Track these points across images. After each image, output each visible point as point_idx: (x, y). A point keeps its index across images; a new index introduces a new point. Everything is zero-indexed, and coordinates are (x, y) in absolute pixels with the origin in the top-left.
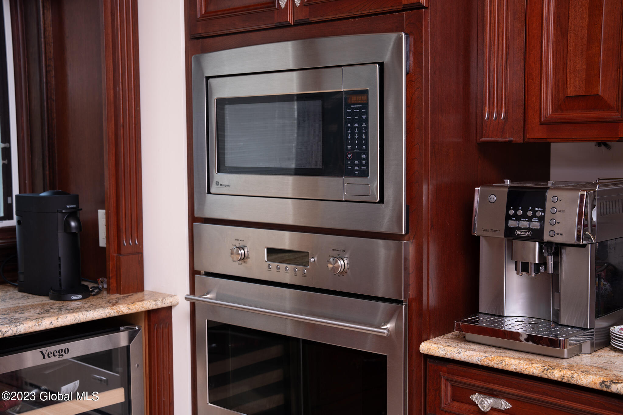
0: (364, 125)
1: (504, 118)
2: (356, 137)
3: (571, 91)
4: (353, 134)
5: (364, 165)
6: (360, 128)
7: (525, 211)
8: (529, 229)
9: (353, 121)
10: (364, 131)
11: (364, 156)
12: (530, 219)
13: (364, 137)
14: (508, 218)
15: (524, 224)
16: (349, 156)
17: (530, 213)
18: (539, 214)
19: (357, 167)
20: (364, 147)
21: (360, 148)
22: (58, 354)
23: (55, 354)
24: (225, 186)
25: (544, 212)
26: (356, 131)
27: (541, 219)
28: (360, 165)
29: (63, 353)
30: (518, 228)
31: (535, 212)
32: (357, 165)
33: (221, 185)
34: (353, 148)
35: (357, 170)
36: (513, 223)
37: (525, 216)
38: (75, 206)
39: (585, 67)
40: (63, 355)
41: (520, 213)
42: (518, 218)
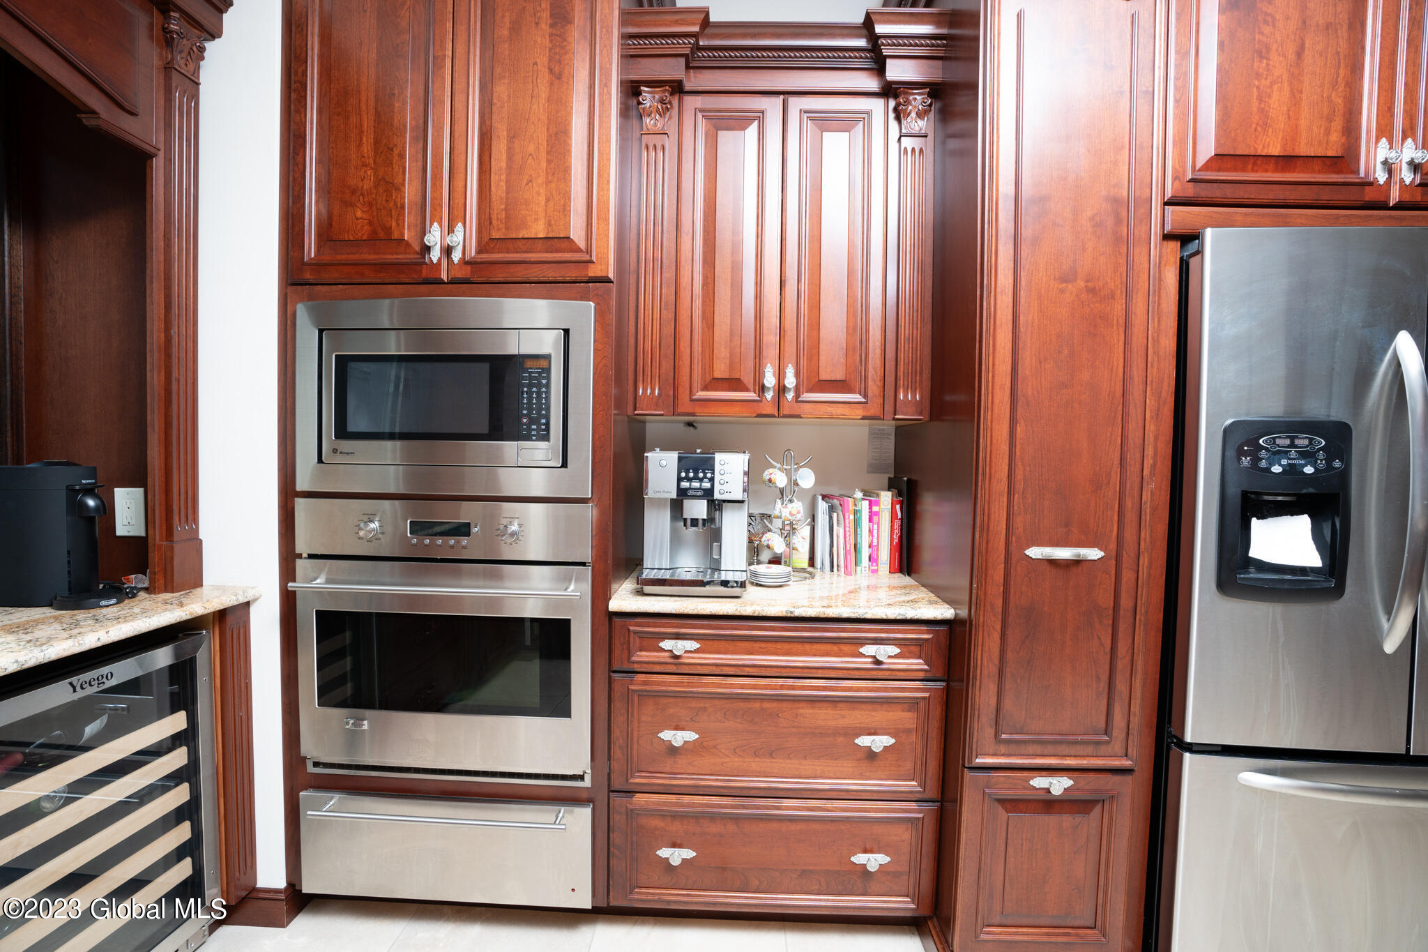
0: (544, 389)
1: (658, 394)
2: (534, 401)
3: (717, 374)
4: (530, 399)
5: (544, 430)
6: (539, 393)
7: (696, 472)
8: (700, 489)
9: (530, 386)
10: (544, 396)
11: (544, 421)
12: (701, 480)
13: (544, 401)
14: (680, 480)
15: (696, 484)
16: (525, 421)
17: (701, 475)
18: (709, 475)
19: (534, 432)
20: (544, 412)
21: (539, 413)
22: (96, 682)
23: (92, 683)
24: (348, 453)
25: (713, 473)
26: (534, 396)
27: (712, 480)
28: (539, 430)
29: (104, 680)
30: (690, 489)
31: (705, 474)
32: (534, 430)
33: (341, 453)
34: (530, 412)
35: (534, 435)
36: (685, 484)
37: (696, 478)
38: (93, 481)
39: (728, 355)
40: (104, 683)
41: (691, 475)
42: (690, 480)
